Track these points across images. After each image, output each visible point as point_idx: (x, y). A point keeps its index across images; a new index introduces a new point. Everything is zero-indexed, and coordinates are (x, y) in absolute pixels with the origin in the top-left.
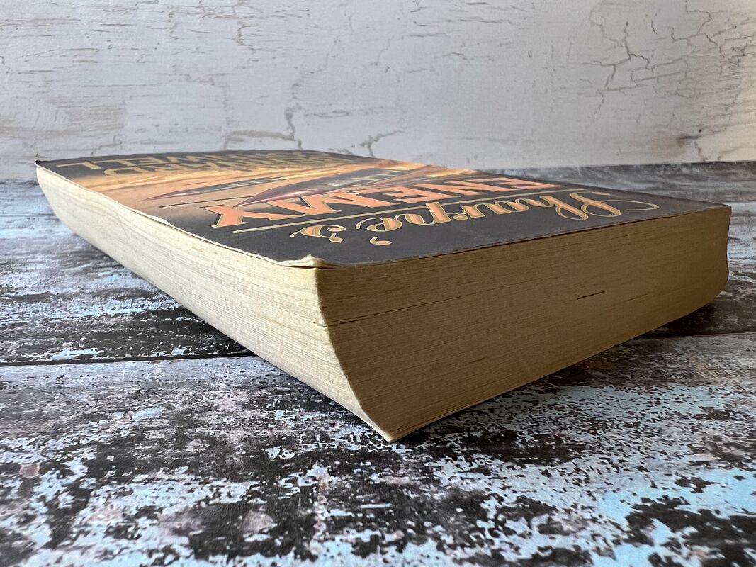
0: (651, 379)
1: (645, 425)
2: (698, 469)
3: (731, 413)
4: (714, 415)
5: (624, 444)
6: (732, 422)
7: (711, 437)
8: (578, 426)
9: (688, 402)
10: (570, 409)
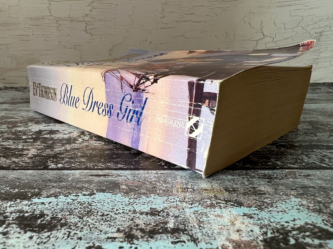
0: (146, 191)
1: (111, 216)
2: (107, 241)
3: (162, 212)
4: (152, 212)
5: (88, 225)
6: (156, 217)
7: (135, 224)
8: (79, 214)
9: (148, 205)
10: (87, 205)
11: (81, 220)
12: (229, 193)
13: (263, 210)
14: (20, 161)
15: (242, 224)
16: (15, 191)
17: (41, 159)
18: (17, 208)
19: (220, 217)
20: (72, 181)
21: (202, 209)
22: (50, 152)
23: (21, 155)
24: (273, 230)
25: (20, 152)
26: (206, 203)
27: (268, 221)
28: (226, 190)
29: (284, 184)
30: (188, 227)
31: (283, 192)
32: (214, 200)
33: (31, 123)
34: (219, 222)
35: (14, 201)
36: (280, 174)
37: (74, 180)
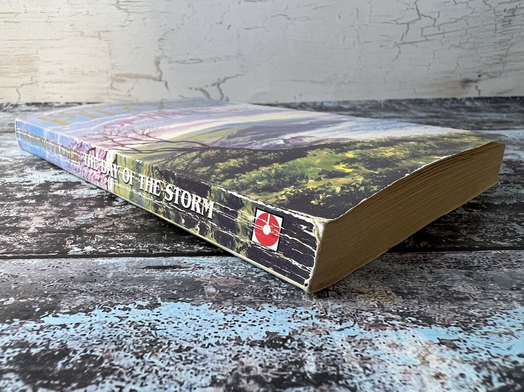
0: (253, 298)
1: (196, 351)
3: (289, 341)
4: (272, 341)
5: (154, 371)
6: (280, 351)
7: (244, 367)
8: (135, 346)
9: (261, 326)
10: (147, 328)
11: (139, 360)
12: (403, 299)
13: (473, 332)
14: (15, 241)
15: (441, 362)
16: (9, 303)
17: (54, 236)
18: (15, 338)
19: (398, 349)
20: (114, 280)
21: (362, 333)
22: (69, 224)
23: (16, 230)
24: (499, 371)
25: (14, 224)
26: (367, 320)
27: (486, 354)
28: (395, 291)
29: (494, 278)
30: (343, 370)
31: (498, 295)
32: (379, 313)
33: (30, 169)
34: (399, 358)
35: (9, 323)
36: (483, 258)
37: (117, 277)
